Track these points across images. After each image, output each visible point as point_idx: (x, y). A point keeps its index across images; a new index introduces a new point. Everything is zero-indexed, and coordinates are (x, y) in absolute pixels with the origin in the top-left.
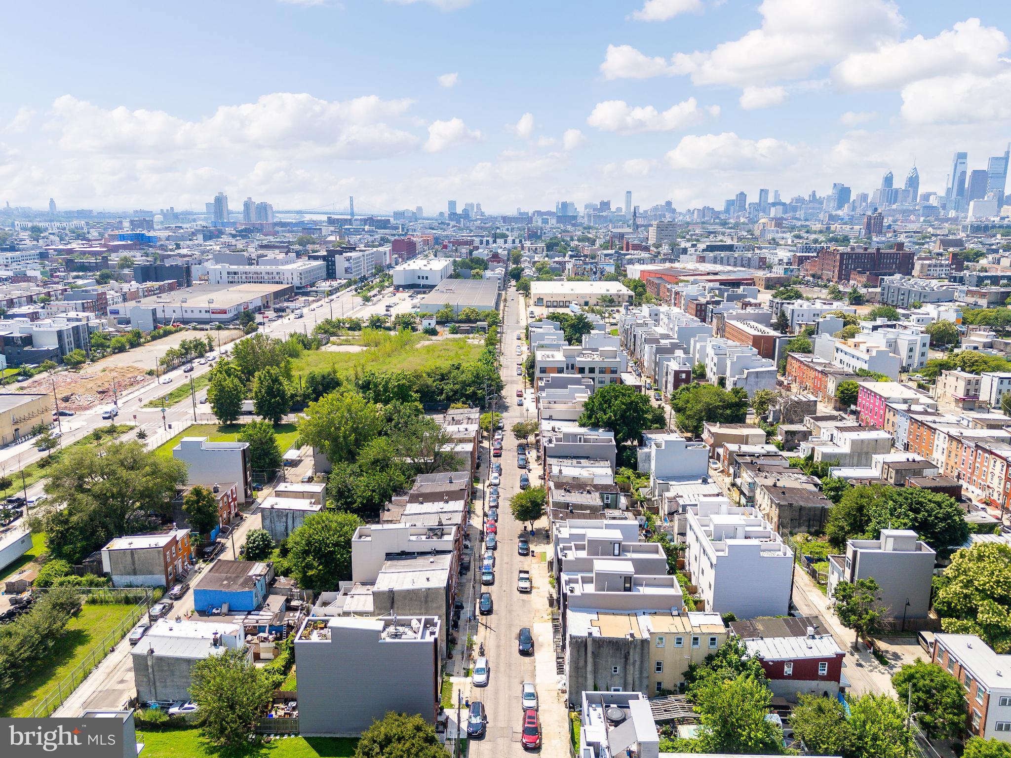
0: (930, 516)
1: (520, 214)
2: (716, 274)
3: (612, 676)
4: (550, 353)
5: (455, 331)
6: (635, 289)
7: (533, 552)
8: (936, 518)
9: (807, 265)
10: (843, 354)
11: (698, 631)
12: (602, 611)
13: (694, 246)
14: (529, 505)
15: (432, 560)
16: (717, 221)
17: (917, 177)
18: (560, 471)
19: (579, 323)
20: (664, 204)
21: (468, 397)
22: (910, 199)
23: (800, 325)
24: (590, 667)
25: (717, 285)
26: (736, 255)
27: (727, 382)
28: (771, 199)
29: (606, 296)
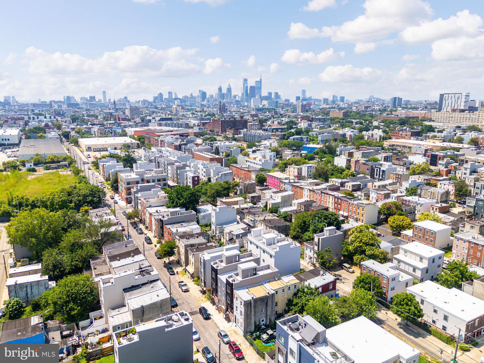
0: (331, 220)
1: (42, 102)
2: (172, 131)
3: (261, 314)
4: (128, 174)
5: (47, 168)
6: (139, 140)
7: (177, 272)
8: (333, 220)
9: (207, 126)
10: (250, 163)
11: (289, 284)
12: (249, 287)
13: (154, 118)
14: (169, 249)
15: (152, 286)
16: (152, 106)
17: (230, 88)
18: (177, 230)
19: (128, 158)
20: (123, 98)
21: (88, 203)
22: (229, 97)
23: (223, 152)
24: (253, 313)
25: (178, 136)
26: (175, 123)
27: (212, 180)
28: (174, 97)
29: (126, 144)
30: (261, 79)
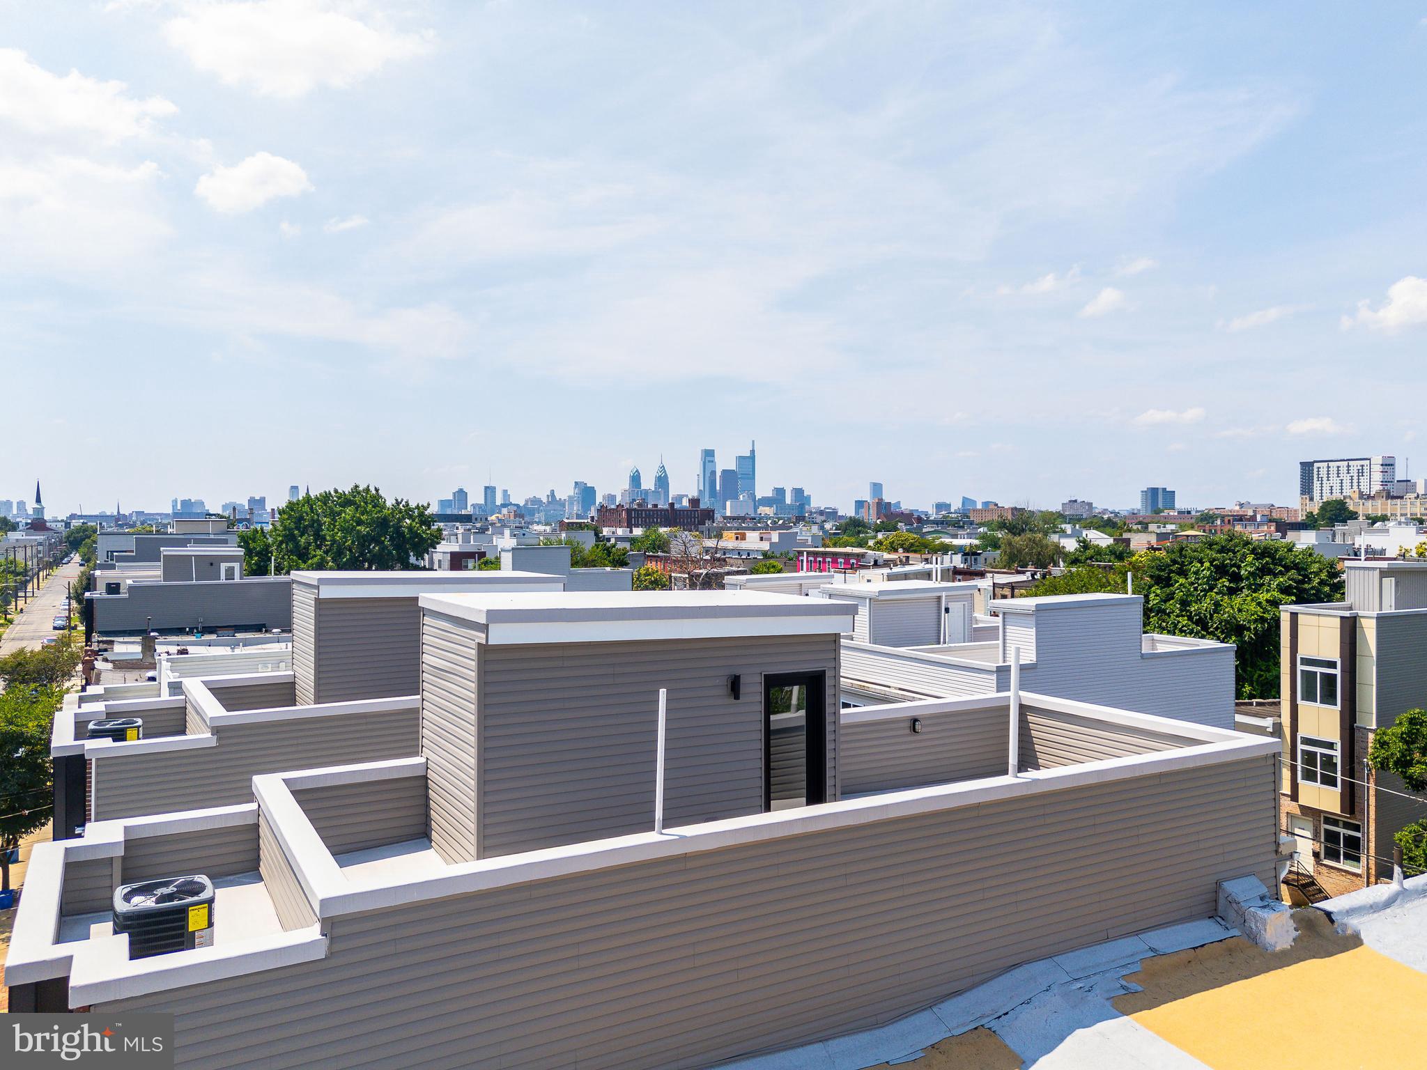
17: (666, 476)
28: (499, 502)
30: (753, 452)
